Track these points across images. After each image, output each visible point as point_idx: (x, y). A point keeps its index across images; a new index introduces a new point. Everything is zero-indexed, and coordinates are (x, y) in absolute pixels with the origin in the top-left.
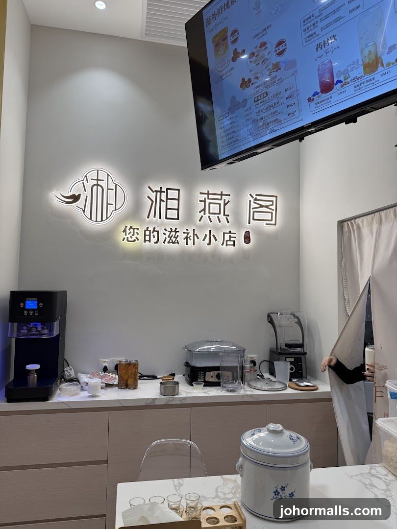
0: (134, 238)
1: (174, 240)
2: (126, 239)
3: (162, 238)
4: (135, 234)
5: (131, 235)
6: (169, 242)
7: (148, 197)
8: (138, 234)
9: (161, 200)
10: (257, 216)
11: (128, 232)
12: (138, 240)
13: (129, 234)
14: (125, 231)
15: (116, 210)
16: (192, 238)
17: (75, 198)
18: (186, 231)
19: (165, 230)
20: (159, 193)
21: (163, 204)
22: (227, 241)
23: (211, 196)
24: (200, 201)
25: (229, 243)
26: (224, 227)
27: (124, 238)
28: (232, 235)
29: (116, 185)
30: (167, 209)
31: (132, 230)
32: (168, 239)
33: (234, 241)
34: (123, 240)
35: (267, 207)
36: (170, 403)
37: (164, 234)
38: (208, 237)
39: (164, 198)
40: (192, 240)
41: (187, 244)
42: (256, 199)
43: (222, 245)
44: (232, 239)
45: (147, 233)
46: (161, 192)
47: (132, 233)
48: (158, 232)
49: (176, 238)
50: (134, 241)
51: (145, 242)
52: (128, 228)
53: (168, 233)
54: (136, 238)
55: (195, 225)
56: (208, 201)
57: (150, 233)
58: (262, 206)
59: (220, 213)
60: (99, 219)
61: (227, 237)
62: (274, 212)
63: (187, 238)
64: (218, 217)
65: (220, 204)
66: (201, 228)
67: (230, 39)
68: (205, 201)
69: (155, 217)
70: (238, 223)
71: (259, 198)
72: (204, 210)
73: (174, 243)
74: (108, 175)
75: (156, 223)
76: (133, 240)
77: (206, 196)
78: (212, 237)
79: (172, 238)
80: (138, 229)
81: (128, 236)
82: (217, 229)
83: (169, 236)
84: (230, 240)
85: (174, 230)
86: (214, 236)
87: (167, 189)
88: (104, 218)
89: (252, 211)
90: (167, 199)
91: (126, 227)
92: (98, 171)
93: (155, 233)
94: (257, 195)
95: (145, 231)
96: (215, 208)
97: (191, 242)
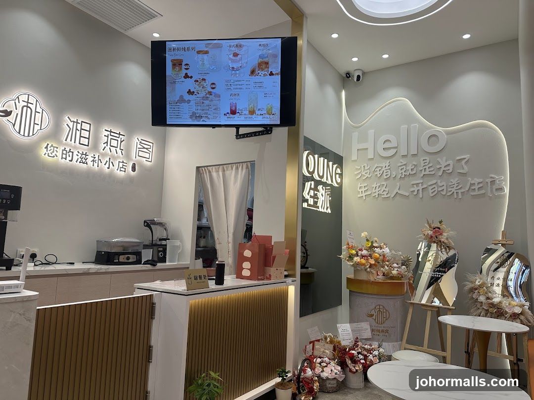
0: (54, 154)
1: (84, 161)
2: (47, 155)
3: (75, 158)
4: (55, 151)
5: (51, 151)
6: (80, 162)
7: (67, 125)
8: (57, 152)
9: (77, 129)
10: (141, 154)
11: (49, 149)
12: (57, 156)
13: (50, 151)
14: (46, 148)
15: (41, 129)
16: (97, 161)
18: (93, 156)
19: (78, 152)
20: (75, 124)
21: (78, 133)
22: (121, 168)
23: (112, 134)
24: (105, 136)
25: (122, 169)
26: (119, 157)
27: (46, 153)
28: (124, 164)
29: (43, 110)
30: (81, 137)
31: (52, 148)
32: (80, 160)
33: (125, 169)
34: (45, 155)
35: (147, 149)
36: (99, 271)
37: (78, 155)
38: (108, 162)
39: (79, 128)
40: (97, 164)
41: (93, 166)
42: (141, 142)
43: (117, 170)
44: (124, 167)
45: (65, 152)
46: (77, 123)
47: (52, 150)
48: (73, 152)
49: (86, 160)
50: (54, 157)
51: (62, 159)
52: (49, 146)
53: (80, 155)
54: (56, 154)
55: (99, 152)
56: (110, 137)
57: (66, 153)
58: (144, 148)
59: (117, 147)
61: (121, 165)
62: (151, 153)
63: (93, 161)
64: (116, 150)
65: (118, 140)
66: (104, 155)
67: (183, 67)
68: (108, 137)
69: (71, 141)
70: (128, 156)
71: (143, 142)
72: (107, 143)
73: (84, 163)
74: (37, 101)
75: (70, 145)
76: (52, 155)
77: (109, 133)
78: (111, 163)
79: (83, 159)
80: (57, 148)
81: (49, 152)
82: (115, 158)
83: (80, 158)
84: (123, 168)
85: (84, 153)
86: (112, 162)
87: (82, 122)
89: (138, 149)
90: (81, 129)
91: (48, 144)
92: (28, 95)
93: (71, 154)
94: (142, 140)
95: (63, 150)
96: (114, 143)
97: (96, 165)
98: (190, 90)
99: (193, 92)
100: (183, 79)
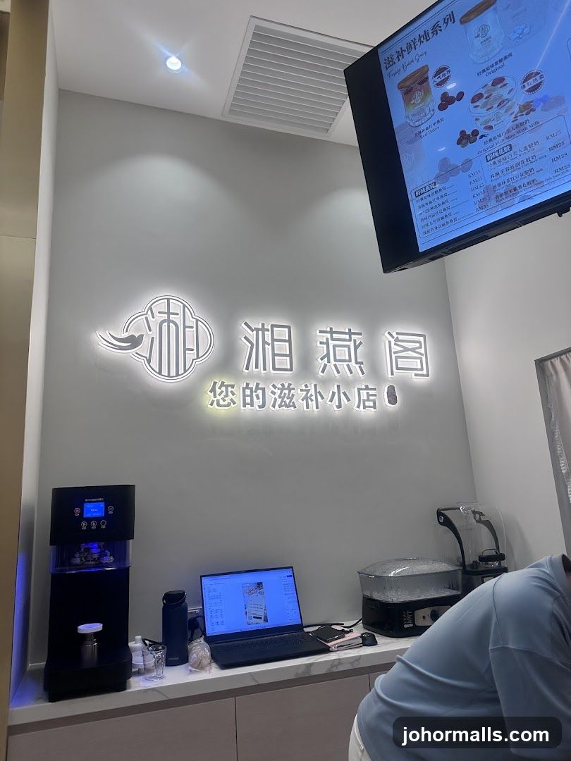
0: (228, 400)
1: (288, 401)
2: (215, 403)
3: (270, 398)
4: (230, 394)
5: (222, 396)
6: (280, 406)
7: (246, 338)
8: (233, 394)
9: (264, 342)
10: (402, 363)
11: (218, 391)
12: (234, 403)
13: (220, 395)
14: (213, 390)
15: (198, 358)
16: (313, 398)
17: (134, 342)
18: (304, 388)
19: (274, 386)
20: (260, 332)
21: (269, 348)
22: (364, 401)
23: (335, 336)
24: (321, 343)
25: (367, 404)
26: (357, 380)
27: (213, 402)
28: (371, 392)
29: (197, 320)
30: (274, 355)
31: (223, 389)
32: (279, 401)
33: (374, 402)
34: (212, 404)
35: (413, 350)
37: (273, 393)
38: (336, 396)
39: (269, 339)
40: (314, 402)
41: (308, 407)
42: (397, 340)
43: (358, 407)
44: (371, 398)
45: (248, 392)
46: (263, 330)
47: (224, 393)
48: (263, 389)
49: (291, 398)
50: (229, 405)
51: (244, 406)
52: (217, 386)
53: (278, 392)
54: (231, 400)
55: (316, 379)
56: (332, 343)
57: (252, 392)
58: (406, 349)
59: (350, 360)
60: (173, 373)
61: (364, 394)
62: (424, 358)
63: (306, 398)
64: (348, 366)
65: (349, 347)
66: (326, 382)
67: (432, 81)
68: (327, 344)
69: (257, 367)
70: (375, 374)
71: (401, 337)
72: (328, 355)
73: (287, 406)
74: (184, 306)
75: (258, 376)
76: (226, 403)
77: (328, 336)
78: (342, 396)
79: (285, 399)
80: (233, 386)
81: (218, 397)
82: (348, 383)
83: (280, 397)
84: (368, 400)
85: (286, 386)
86: (344, 393)
87: (273, 326)
88: (181, 371)
89: (394, 356)
90: (273, 340)
91: (215, 383)
92: (168, 300)
93: (260, 392)
94: (398, 334)
95: (244, 389)
96: (343, 353)
97: (312, 404)
98: (463, 133)
99: (475, 133)
100: (439, 114)
